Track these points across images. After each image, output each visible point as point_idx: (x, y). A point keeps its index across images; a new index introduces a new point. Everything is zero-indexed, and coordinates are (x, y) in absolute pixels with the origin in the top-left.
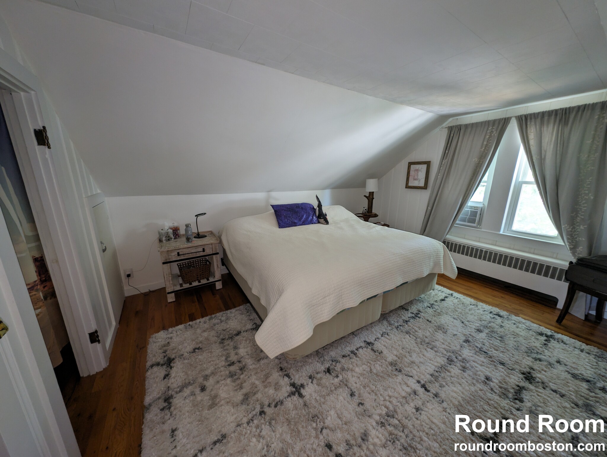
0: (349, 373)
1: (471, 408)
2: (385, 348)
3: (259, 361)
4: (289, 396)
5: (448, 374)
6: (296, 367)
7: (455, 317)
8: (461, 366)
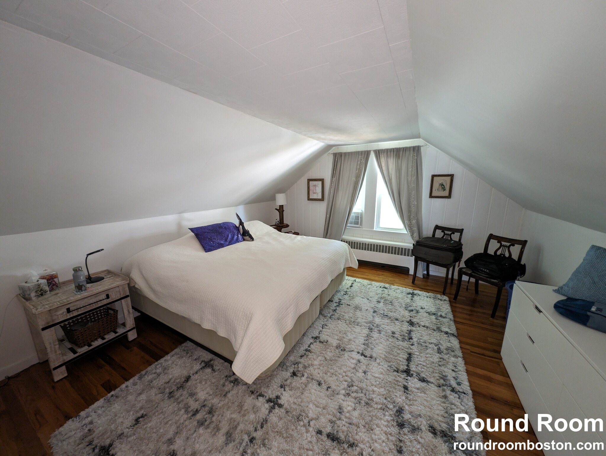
0: (311, 368)
1: (392, 356)
2: (328, 337)
3: (225, 395)
4: (270, 412)
5: (373, 339)
6: (265, 384)
7: (363, 296)
8: (378, 330)
